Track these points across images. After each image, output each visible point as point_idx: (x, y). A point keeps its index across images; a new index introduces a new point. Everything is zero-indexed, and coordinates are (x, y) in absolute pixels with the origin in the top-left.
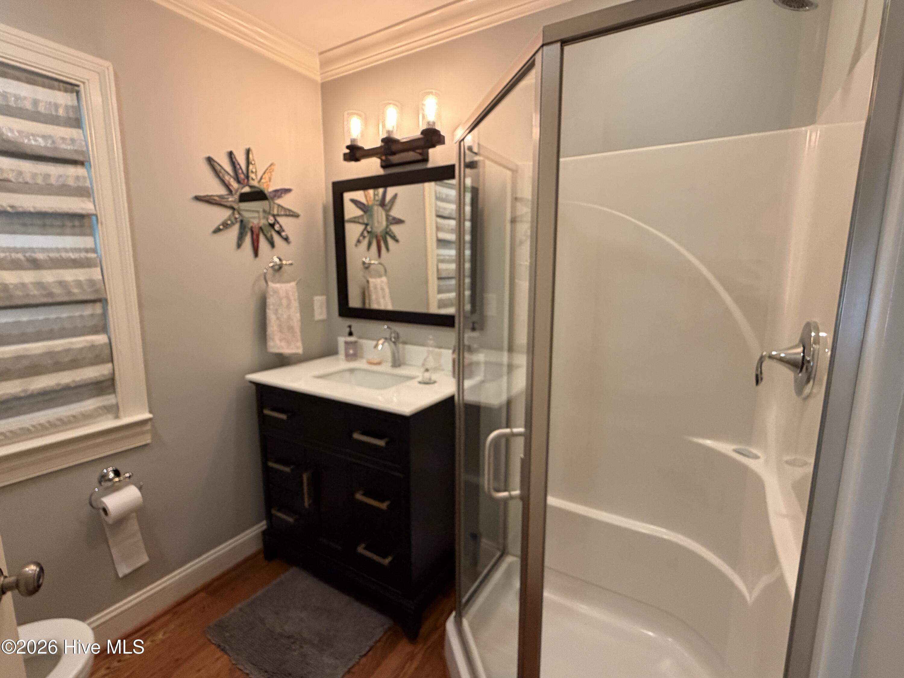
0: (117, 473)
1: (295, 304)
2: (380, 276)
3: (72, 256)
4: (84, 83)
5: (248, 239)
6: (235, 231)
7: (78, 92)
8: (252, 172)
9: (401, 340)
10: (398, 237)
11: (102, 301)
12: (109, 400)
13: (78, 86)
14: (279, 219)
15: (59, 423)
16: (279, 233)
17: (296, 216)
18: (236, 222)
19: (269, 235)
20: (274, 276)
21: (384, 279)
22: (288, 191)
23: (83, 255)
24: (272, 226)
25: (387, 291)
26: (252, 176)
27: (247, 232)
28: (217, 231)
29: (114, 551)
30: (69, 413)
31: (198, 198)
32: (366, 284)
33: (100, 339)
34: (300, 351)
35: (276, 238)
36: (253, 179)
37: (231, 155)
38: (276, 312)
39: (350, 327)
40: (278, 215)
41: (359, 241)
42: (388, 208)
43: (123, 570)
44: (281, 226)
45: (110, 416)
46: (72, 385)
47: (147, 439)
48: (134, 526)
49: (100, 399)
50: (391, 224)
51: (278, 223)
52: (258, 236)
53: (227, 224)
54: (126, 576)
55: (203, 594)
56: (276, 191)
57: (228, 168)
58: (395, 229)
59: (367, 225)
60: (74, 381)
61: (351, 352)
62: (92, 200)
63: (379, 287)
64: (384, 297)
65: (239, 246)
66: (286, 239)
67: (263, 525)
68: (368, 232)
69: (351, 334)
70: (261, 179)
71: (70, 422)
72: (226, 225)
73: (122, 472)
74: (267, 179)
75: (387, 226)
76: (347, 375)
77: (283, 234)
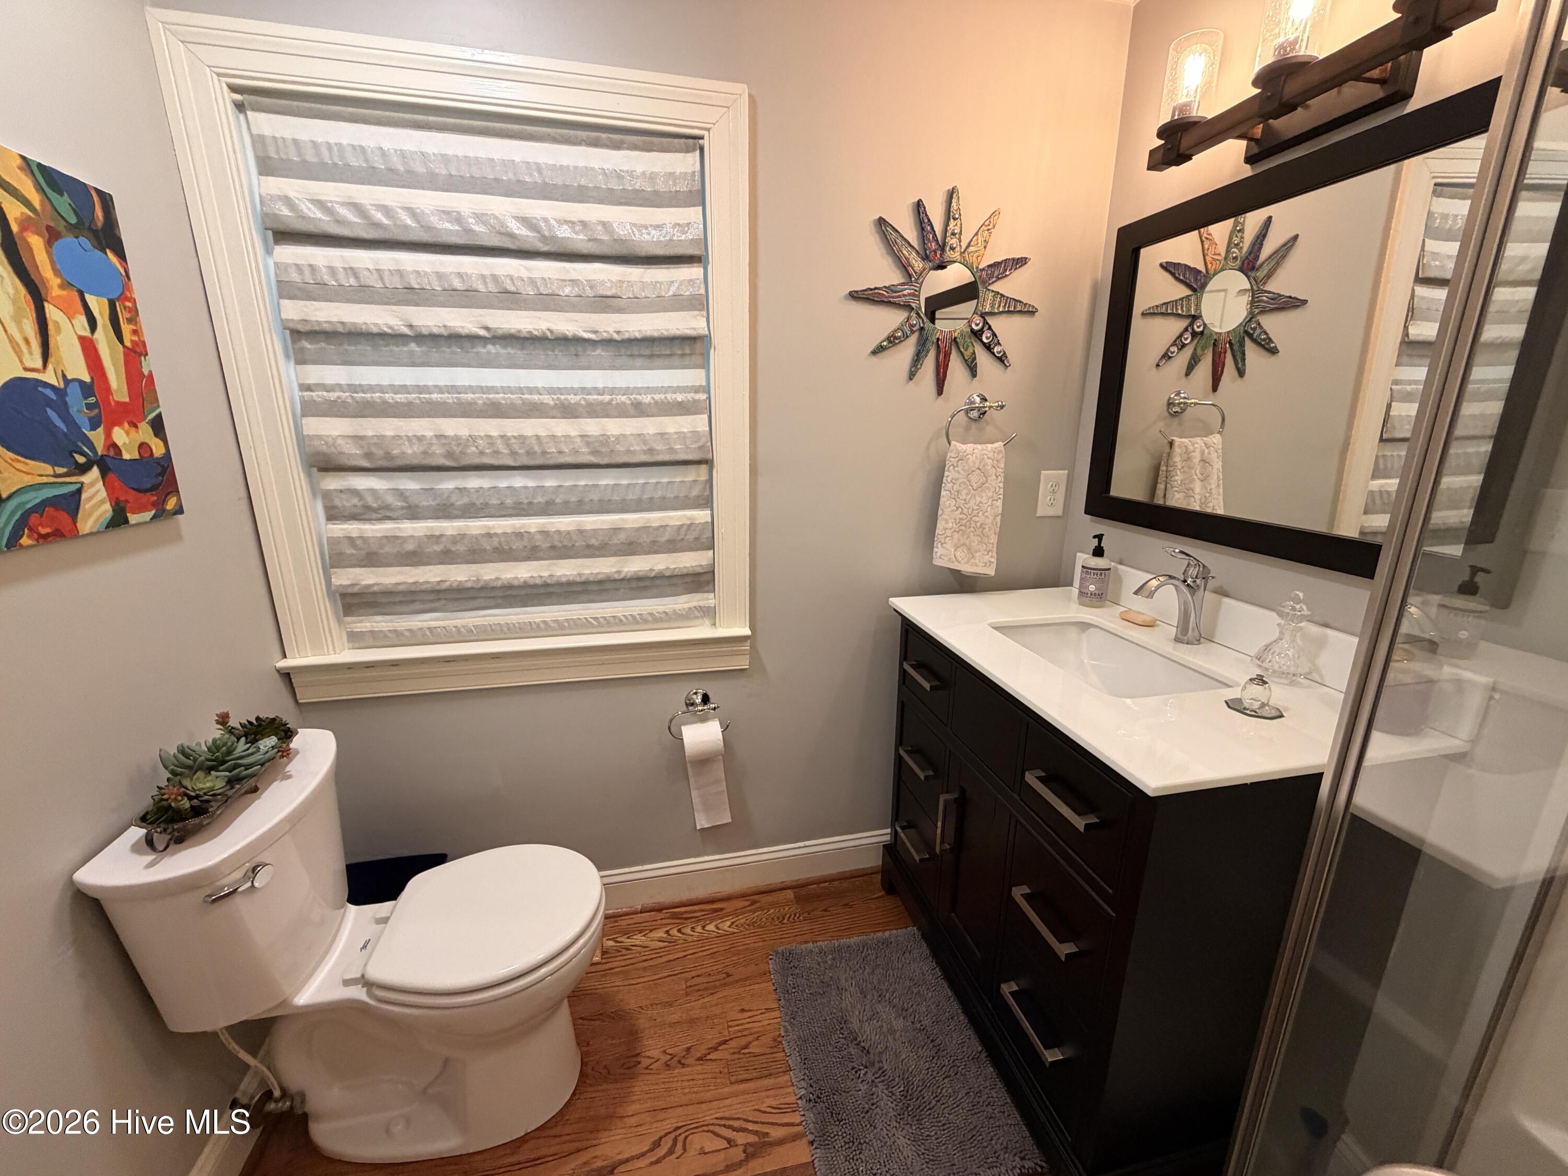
0: (706, 699)
1: (996, 483)
2: (1207, 431)
3: (680, 397)
4: (708, 130)
5: (929, 363)
6: (907, 350)
7: (702, 149)
8: (953, 234)
9: (1211, 584)
10: (1278, 342)
11: (708, 462)
12: (707, 599)
13: (702, 138)
14: (990, 320)
15: (650, 618)
16: (988, 348)
17: (1031, 312)
18: (913, 332)
19: (967, 354)
20: (968, 429)
21: (1216, 439)
22: (1020, 262)
23: (690, 396)
24: (977, 334)
25: (1218, 464)
26: (953, 241)
27: (928, 351)
28: (879, 350)
29: (694, 794)
30: (661, 609)
31: (855, 296)
32: (1167, 449)
33: (701, 516)
34: (991, 572)
35: (983, 358)
36: (952, 249)
37: (919, 207)
38: (956, 496)
39: (1100, 537)
40: (991, 314)
41: (1166, 356)
42: (1261, 274)
43: (702, 822)
44: (994, 335)
45: (707, 622)
46: (668, 574)
47: (743, 663)
48: (719, 770)
49: (698, 596)
50: (1263, 312)
51: (990, 328)
52: (947, 356)
53: (896, 338)
54: (702, 830)
55: (790, 894)
56: (996, 265)
57: (911, 234)
58: (1272, 324)
59: (1194, 318)
60: (668, 568)
61: (1092, 588)
62: (705, 313)
63: (1197, 456)
64: (1205, 479)
65: (912, 375)
66: (1002, 359)
67: (883, 835)
68: (1194, 334)
69: (1098, 552)
70: (969, 246)
71: (661, 620)
72: (893, 340)
73: (712, 699)
74: (981, 245)
75: (1251, 317)
76: (1073, 633)
77: (996, 349)
